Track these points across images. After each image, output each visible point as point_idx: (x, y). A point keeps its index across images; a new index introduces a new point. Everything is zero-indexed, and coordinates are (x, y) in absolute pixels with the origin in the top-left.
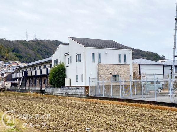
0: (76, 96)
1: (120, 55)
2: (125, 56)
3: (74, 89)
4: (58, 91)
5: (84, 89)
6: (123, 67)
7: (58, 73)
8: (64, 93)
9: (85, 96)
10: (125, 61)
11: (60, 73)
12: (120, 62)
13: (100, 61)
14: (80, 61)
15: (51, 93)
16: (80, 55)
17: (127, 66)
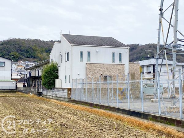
0: (62, 99)
1: (113, 54)
2: (120, 55)
3: (60, 91)
4: (50, 93)
5: (67, 91)
6: (117, 67)
7: (49, 73)
8: (54, 95)
9: (68, 100)
10: (120, 60)
11: (51, 74)
12: (114, 61)
13: (90, 61)
14: (68, 60)
15: (46, 95)
16: (68, 53)
17: (121, 66)
